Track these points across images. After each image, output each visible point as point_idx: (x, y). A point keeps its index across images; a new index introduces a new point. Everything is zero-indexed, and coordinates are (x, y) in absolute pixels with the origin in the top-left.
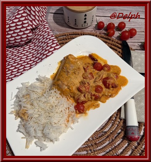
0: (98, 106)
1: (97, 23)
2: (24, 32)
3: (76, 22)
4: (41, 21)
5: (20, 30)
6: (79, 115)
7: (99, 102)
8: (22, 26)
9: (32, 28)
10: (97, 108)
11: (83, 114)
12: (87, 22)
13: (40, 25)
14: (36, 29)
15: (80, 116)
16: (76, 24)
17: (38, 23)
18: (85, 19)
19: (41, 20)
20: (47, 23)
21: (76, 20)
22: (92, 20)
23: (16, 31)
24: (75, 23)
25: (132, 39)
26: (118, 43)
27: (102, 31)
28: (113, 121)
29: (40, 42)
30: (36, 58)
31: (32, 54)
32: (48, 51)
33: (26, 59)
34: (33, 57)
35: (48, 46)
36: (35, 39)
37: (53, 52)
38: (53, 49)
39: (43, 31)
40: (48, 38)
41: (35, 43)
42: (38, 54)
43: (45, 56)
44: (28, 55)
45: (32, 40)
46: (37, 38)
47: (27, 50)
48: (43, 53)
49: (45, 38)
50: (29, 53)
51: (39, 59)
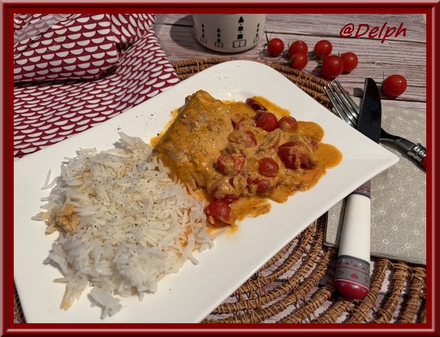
0: (266, 209)
1: (266, 42)
2: (99, 47)
3: (219, 35)
4: (142, 32)
5: (91, 42)
6: (215, 231)
7: (270, 201)
8: (97, 32)
9: (118, 41)
10: (264, 213)
11: (228, 229)
12: (244, 37)
13: (139, 39)
14: (128, 47)
15: (219, 233)
16: (219, 40)
17: (134, 33)
18: (241, 29)
19: (143, 28)
20: (154, 35)
21: (219, 30)
22: (257, 35)
23: (80, 43)
24: (217, 38)
25: (348, 75)
26: (316, 82)
27: (277, 58)
28: (305, 255)
29: (135, 71)
30: (122, 103)
31: (112, 97)
32: (149, 89)
33: (97, 105)
34: (115, 103)
35: (151, 79)
36: (124, 66)
37: (161, 90)
38: (163, 83)
39: (144, 49)
40: (153, 63)
41: (124, 76)
42: (127, 95)
43: (143, 98)
44: (103, 99)
45: (118, 70)
46: (129, 64)
47: (102, 89)
48: (138, 93)
49: (146, 63)
50: (107, 94)
51: (129, 105)
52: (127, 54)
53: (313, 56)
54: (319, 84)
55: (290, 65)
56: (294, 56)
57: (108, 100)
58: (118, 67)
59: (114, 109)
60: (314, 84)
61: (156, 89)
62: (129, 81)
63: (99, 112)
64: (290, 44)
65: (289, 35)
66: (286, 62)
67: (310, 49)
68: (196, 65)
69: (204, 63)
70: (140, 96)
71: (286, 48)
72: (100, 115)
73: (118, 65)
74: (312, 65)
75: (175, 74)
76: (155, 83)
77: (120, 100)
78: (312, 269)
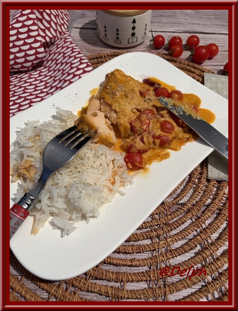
0: (166, 156)
6: (132, 173)
7: (169, 150)
10: (165, 159)
11: (141, 171)
12: (137, 28)
14: (51, 45)
15: (135, 174)
16: (117, 38)
18: (134, 22)
21: (117, 30)
22: (145, 33)
25: (211, 60)
26: (190, 66)
27: (160, 50)
28: (195, 186)
29: (59, 63)
30: (52, 87)
31: (44, 83)
32: (72, 75)
33: (33, 90)
34: (46, 87)
35: (72, 68)
36: (50, 60)
37: (81, 76)
38: (81, 71)
39: (64, 46)
40: (73, 56)
41: (50, 67)
42: (55, 81)
43: (68, 82)
44: (37, 85)
45: (45, 63)
46: (53, 59)
47: (35, 78)
48: (64, 79)
49: (67, 57)
50: (39, 81)
51: (57, 88)
52: (50, 51)
53: (185, 47)
54: (192, 67)
55: (170, 55)
56: (173, 48)
57: (41, 86)
58: (45, 61)
59: (47, 92)
60: (189, 67)
61: (77, 75)
62: (55, 71)
63: (36, 95)
64: (169, 39)
65: (167, 33)
66: (167, 53)
67: (184, 43)
68: (102, 57)
69: (108, 56)
70: (65, 81)
71: (166, 42)
72: (37, 97)
73: (44, 59)
74: (186, 54)
75: (89, 64)
76: (75, 71)
77: (51, 85)
78: (201, 195)
